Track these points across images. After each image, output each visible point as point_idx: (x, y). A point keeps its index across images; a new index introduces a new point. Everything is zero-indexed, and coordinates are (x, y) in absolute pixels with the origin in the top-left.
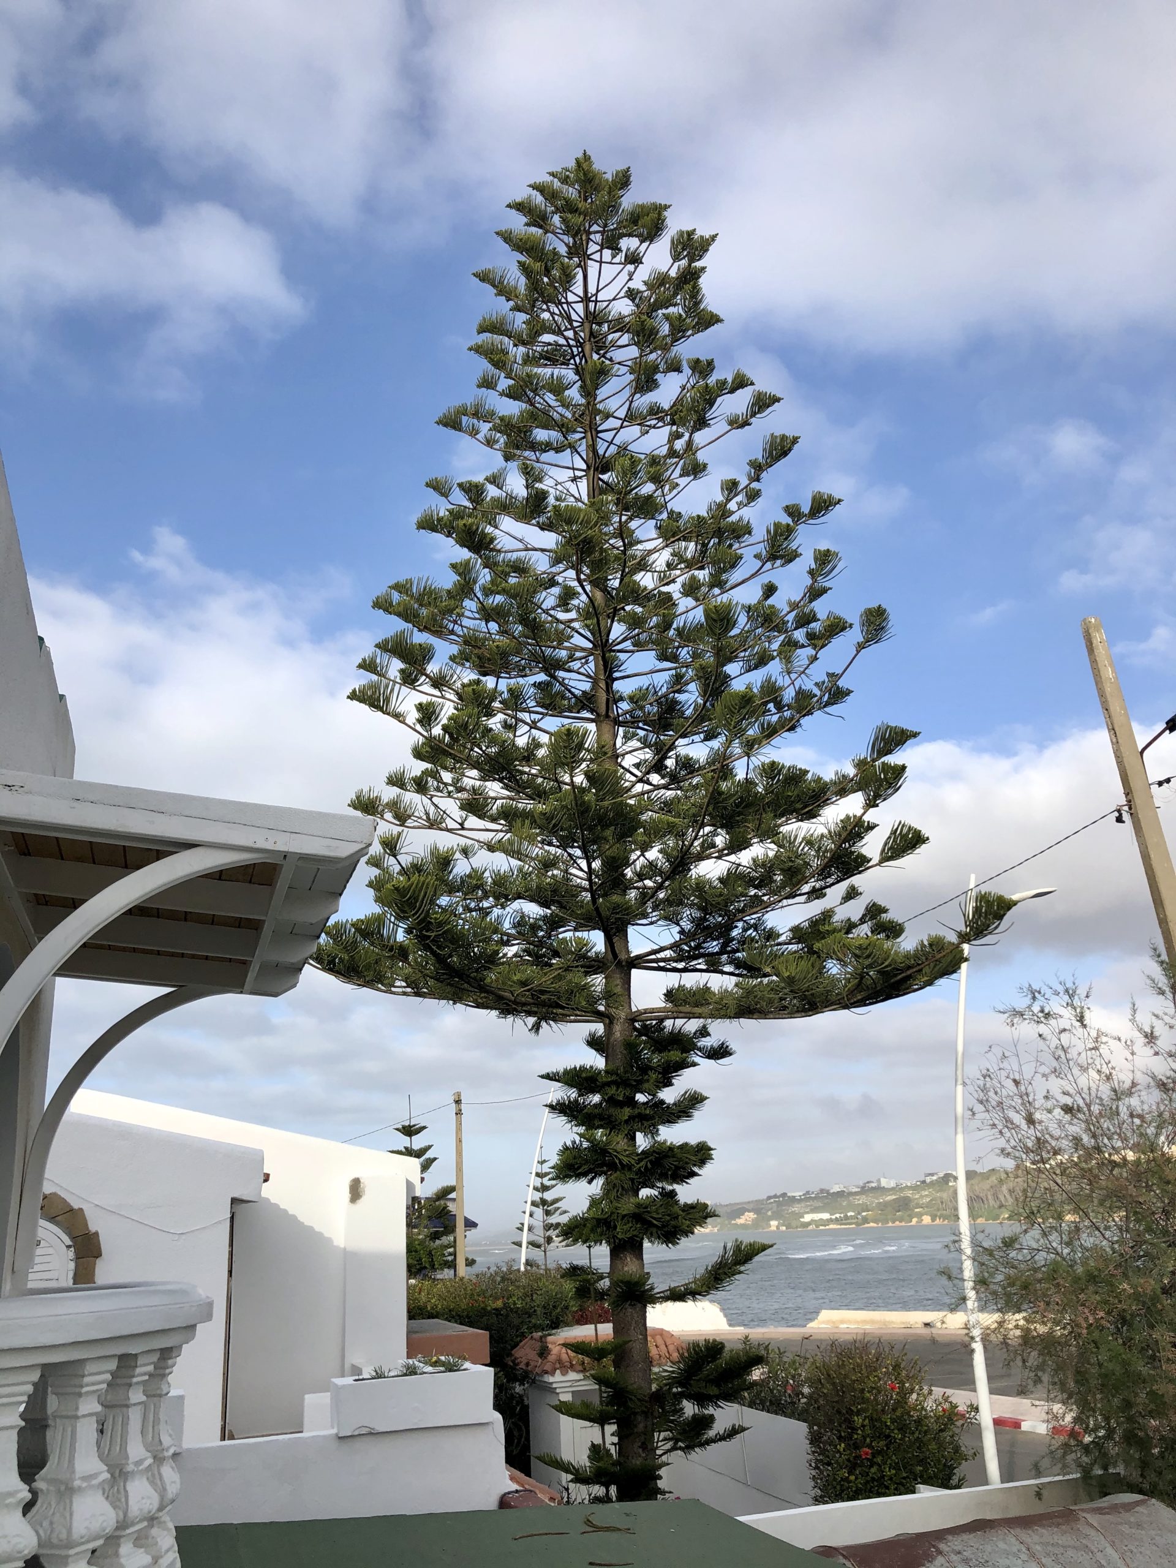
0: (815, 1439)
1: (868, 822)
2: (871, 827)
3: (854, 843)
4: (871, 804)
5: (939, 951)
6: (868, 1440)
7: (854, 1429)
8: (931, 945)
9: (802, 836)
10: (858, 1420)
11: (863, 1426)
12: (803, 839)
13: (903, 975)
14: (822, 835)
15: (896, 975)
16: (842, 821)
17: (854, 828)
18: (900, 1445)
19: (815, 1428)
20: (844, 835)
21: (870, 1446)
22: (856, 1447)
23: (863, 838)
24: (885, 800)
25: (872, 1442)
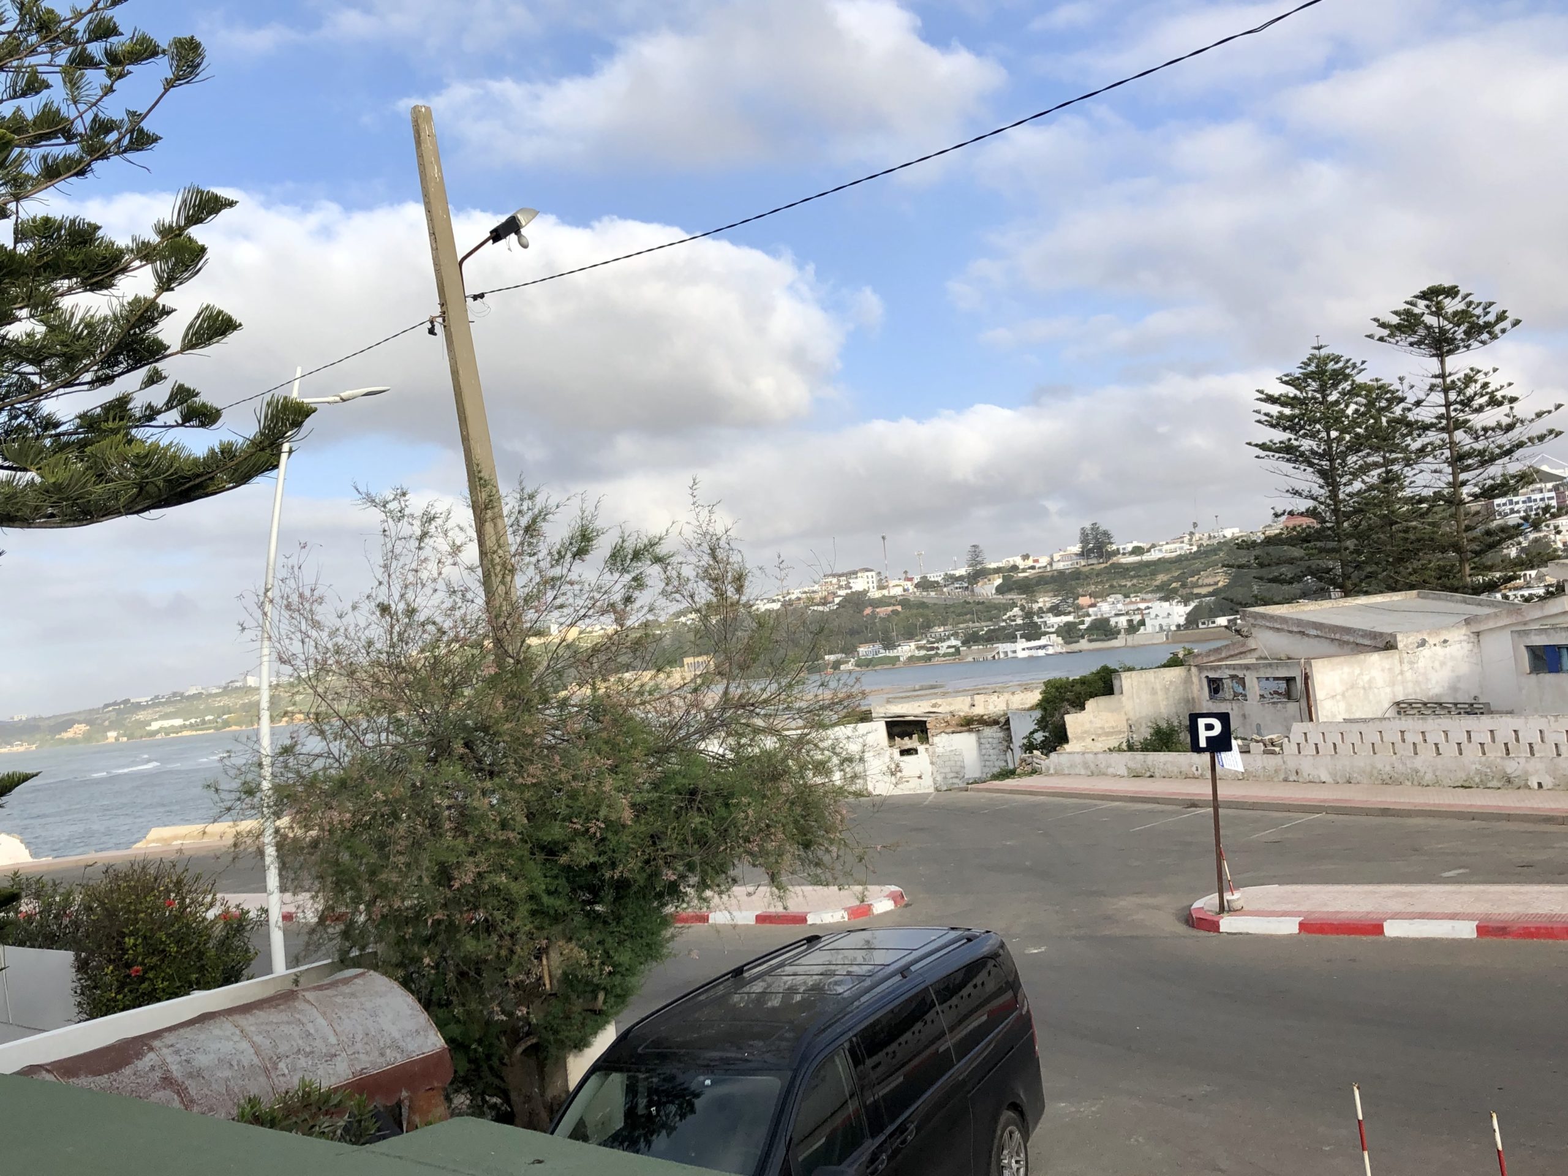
0: (82, 966)
1: (164, 306)
2: (166, 312)
3: (146, 329)
4: (166, 284)
5: (231, 459)
6: (140, 959)
7: (125, 952)
8: (222, 452)
9: (79, 317)
10: (129, 941)
11: (135, 945)
12: (82, 320)
13: (192, 483)
14: (106, 319)
15: (185, 483)
16: (129, 304)
17: (146, 311)
18: (175, 957)
19: (83, 955)
20: (133, 320)
21: (142, 964)
22: (128, 966)
23: (156, 324)
24: (180, 283)
25: (143, 959)
